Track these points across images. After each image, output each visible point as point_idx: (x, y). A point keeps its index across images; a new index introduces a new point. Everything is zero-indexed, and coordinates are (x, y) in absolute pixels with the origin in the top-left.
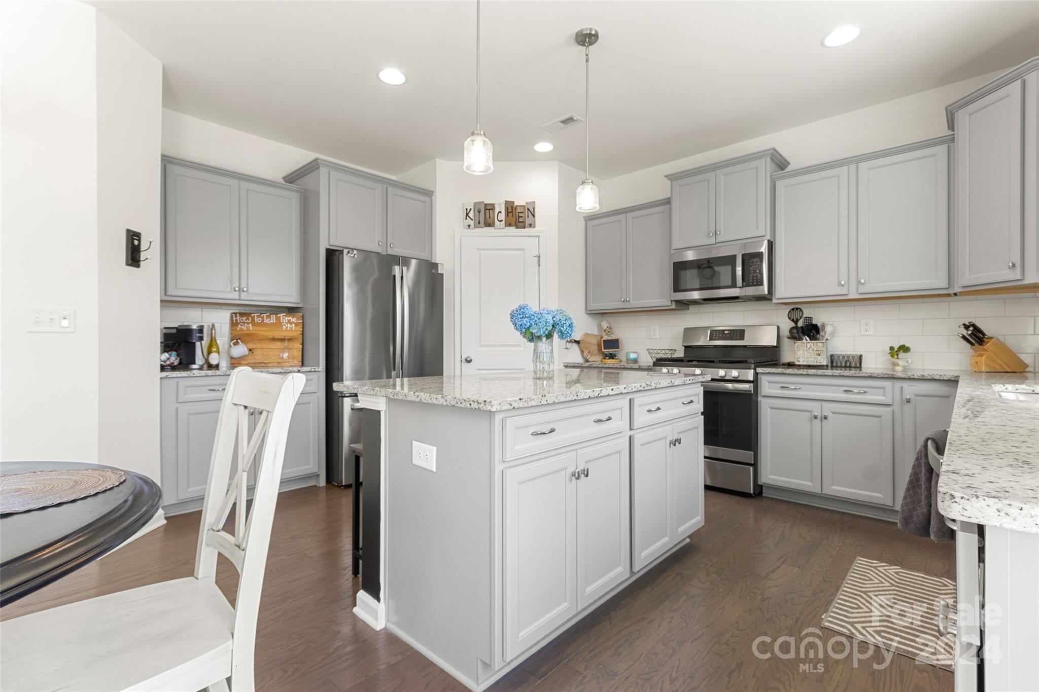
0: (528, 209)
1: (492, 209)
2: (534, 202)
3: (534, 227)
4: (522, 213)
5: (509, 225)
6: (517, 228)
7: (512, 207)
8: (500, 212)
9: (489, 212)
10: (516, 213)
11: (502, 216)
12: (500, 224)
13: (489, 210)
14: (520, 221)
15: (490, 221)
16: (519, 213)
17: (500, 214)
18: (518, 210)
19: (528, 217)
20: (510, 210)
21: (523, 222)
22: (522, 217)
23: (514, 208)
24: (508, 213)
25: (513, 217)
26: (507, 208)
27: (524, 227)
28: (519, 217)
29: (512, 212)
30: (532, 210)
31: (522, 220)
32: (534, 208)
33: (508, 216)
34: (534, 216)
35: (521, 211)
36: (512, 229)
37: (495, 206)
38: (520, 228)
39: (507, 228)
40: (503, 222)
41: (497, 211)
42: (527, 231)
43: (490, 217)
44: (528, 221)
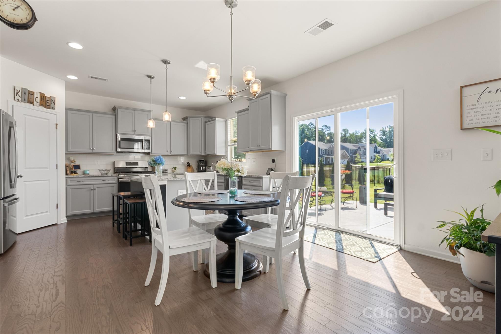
0: (52, 100)
1: (32, 95)
2: (55, 97)
3: (55, 109)
4: (49, 101)
5: (42, 105)
6: (45, 108)
7: (44, 96)
8: (37, 97)
9: (31, 95)
10: (45, 100)
11: (38, 100)
12: (37, 104)
13: (31, 94)
14: (48, 105)
15: (31, 101)
16: (47, 100)
17: (37, 98)
18: (47, 99)
19: (52, 104)
20: (42, 98)
21: (49, 106)
22: (48, 103)
23: (44, 97)
24: (41, 99)
25: (44, 101)
26: (41, 97)
27: (50, 108)
28: (47, 103)
29: (43, 99)
30: (54, 101)
31: (49, 105)
32: (55, 100)
33: (41, 101)
34: (55, 104)
35: (49, 100)
36: (43, 108)
37: (35, 93)
38: (48, 108)
39: (40, 106)
40: (39, 103)
41: (35, 96)
42: (51, 110)
43: (31, 99)
44: (52, 106)
